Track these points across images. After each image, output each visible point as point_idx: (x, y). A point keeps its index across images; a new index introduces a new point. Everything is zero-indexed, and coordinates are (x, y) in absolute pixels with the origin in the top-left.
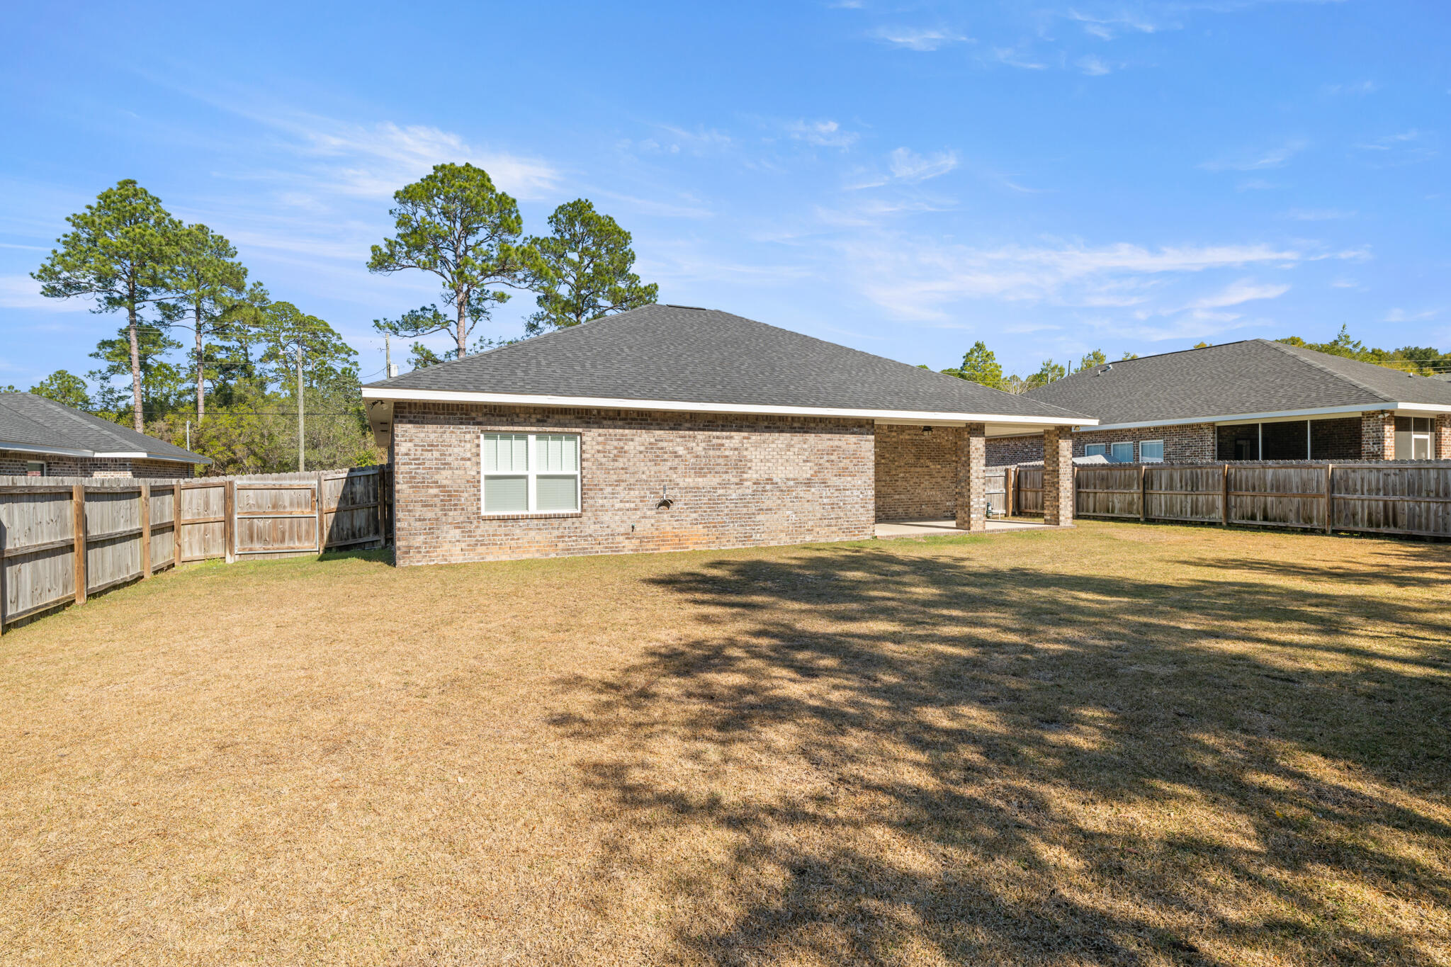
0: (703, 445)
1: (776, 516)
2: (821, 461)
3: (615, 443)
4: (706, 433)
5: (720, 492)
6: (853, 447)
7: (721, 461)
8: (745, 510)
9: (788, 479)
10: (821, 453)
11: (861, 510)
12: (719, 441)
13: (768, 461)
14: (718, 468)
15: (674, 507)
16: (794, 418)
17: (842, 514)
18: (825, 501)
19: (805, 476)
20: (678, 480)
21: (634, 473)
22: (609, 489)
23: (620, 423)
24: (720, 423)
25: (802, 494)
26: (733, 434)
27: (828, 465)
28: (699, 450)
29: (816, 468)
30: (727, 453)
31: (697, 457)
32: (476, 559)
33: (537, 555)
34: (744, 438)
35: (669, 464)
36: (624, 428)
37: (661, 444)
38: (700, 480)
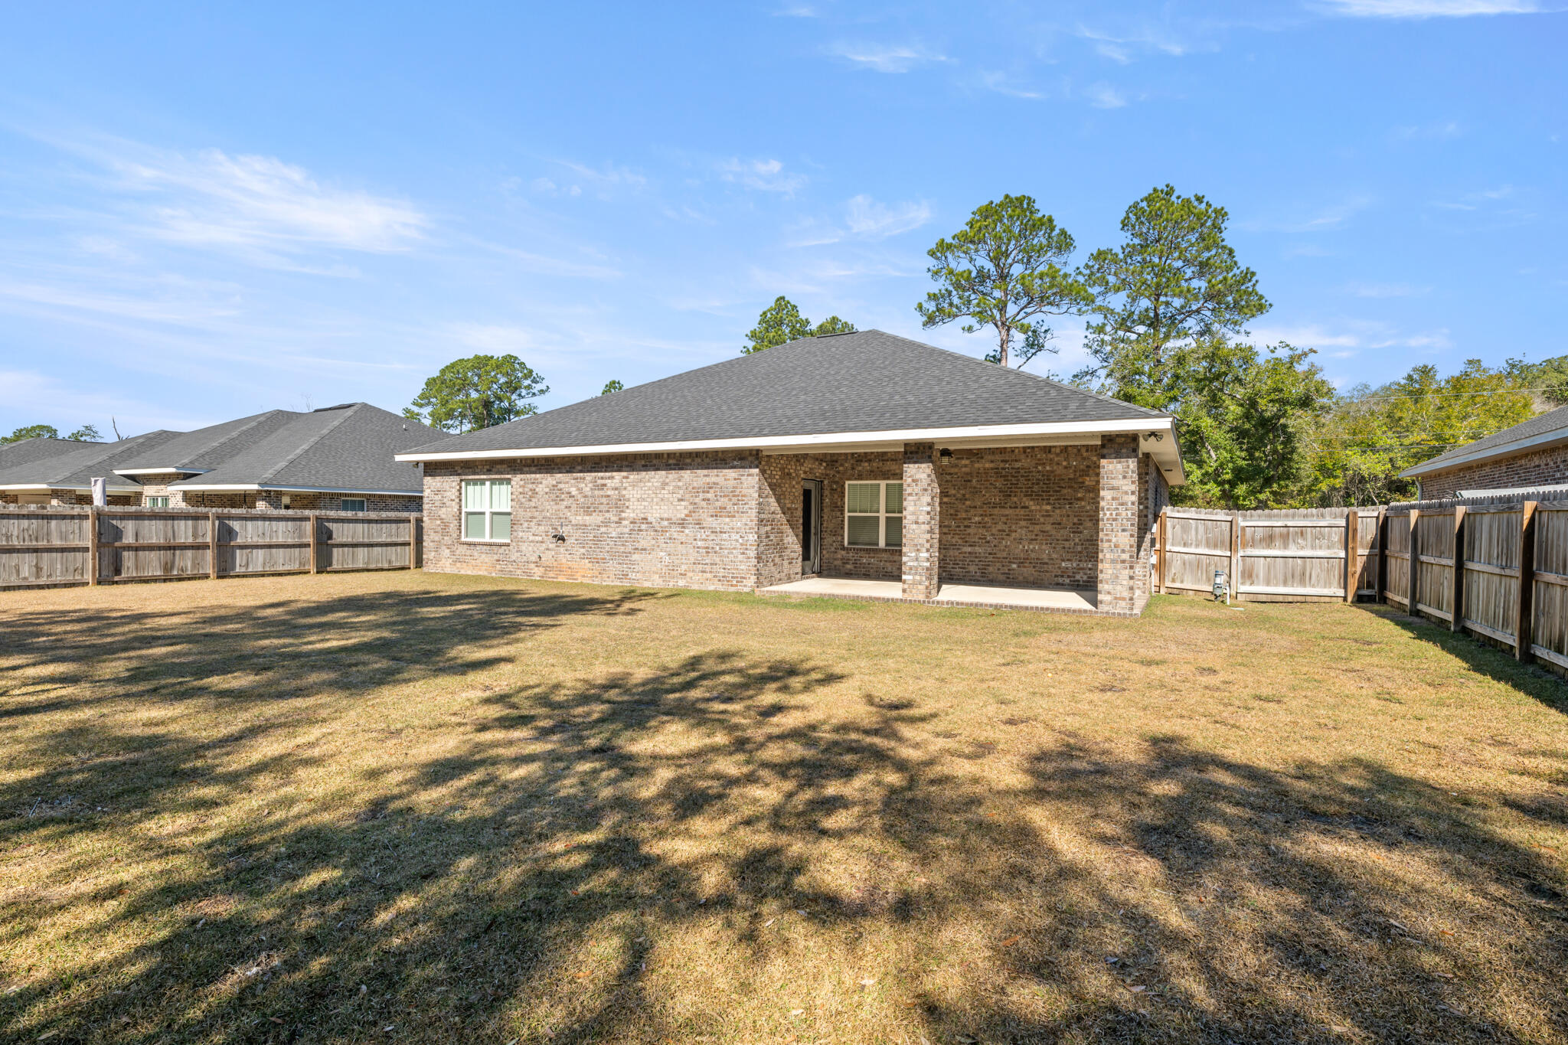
0: (590, 485)
1: (650, 557)
2: (697, 500)
3: (530, 486)
4: (593, 474)
5: (603, 529)
6: (732, 483)
7: (604, 500)
8: (622, 549)
9: (662, 519)
10: (696, 491)
11: (740, 557)
12: (603, 482)
13: (644, 500)
14: (602, 507)
15: (568, 542)
16: (670, 455)
17: (717, 560)
18: (700, 544)
19: (679, 516)
20: (572, 518)
21: (542, 511)
22: (526, 525)
23: (534, 469)
24: (604, 464)
25: (675, 535)
26: (614, 474)
27: (704, 504)
28: (587, 490)
29: (691, 507)
30: (609, 493)
31: (585, 497)
32: (456, 572)
33: (486, 573)
34: (624, 477)
35: (565, 503)
36: (535, 473)
37: (560, 486)
38: (587, 518)
